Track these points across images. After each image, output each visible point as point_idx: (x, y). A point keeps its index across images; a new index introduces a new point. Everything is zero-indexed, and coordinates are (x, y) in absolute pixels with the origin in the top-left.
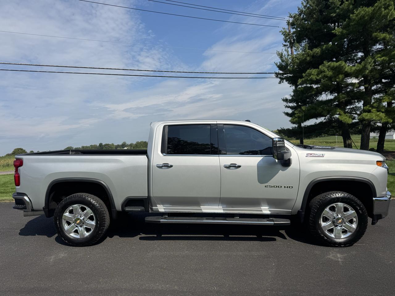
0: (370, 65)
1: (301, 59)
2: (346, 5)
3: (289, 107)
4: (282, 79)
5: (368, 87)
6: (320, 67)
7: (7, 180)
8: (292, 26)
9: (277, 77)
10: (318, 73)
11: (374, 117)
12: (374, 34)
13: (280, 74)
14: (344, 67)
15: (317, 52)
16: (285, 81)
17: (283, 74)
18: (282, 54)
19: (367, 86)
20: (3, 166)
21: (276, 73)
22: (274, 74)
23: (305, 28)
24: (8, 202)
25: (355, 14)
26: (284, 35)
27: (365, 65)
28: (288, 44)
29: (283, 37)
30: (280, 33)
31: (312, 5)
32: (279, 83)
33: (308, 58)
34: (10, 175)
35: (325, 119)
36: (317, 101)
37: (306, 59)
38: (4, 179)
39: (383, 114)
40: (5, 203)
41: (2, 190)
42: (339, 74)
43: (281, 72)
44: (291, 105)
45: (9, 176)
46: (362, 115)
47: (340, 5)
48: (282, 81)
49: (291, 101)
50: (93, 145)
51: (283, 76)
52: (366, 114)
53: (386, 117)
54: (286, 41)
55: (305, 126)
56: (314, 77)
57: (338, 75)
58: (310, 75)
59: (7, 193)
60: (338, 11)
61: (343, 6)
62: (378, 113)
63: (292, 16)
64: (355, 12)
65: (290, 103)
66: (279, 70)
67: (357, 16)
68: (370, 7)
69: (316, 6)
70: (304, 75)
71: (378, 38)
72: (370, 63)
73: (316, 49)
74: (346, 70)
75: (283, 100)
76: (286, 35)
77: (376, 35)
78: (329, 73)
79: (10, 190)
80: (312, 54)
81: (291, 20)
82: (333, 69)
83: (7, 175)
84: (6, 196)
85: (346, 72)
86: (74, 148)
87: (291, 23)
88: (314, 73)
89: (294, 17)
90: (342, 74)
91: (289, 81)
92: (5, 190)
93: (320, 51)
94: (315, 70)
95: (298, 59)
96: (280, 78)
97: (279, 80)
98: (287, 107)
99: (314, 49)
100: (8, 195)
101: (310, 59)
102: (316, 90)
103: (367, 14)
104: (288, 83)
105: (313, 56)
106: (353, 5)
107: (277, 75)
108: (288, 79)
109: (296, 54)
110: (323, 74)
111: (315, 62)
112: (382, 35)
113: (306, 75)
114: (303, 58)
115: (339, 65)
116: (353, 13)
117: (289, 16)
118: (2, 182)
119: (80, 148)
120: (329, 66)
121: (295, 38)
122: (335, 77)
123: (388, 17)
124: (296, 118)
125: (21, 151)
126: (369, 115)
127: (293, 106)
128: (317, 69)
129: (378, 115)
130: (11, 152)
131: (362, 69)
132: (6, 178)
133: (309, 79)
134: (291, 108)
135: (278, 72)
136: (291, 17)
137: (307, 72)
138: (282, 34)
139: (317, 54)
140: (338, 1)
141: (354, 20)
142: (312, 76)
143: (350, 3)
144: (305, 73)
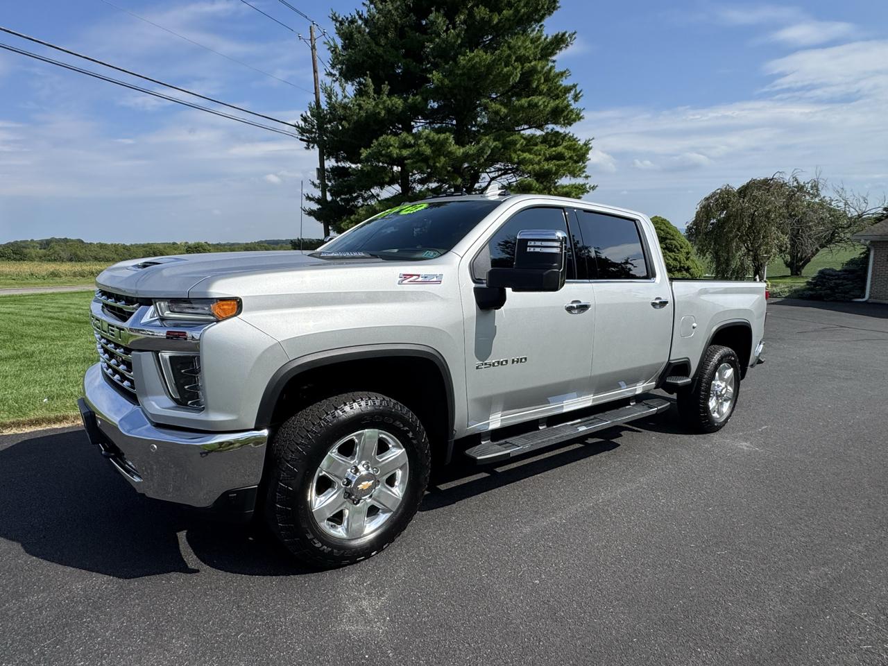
1: (369, 111)
2: (451, 35)
10: (401, 144)
14: (449, 144)
15: (397, 105)
18: (332, 90)
25: (468, 56)
26: (332, 52)
28: (337, 73)
30: (325, 45)
32: (306, 148)
33: (384, 113)
37: (379, 113)
42: (441, 155)
54: (333, 67)
56: (394, 152)
57: (438, 156)
58: (387, 147)
60: (437, 40)
61: (447, 34)
63: (336, 18)
67: (469, 60)
70: (374, 142)
73: (397, 99)
74: (450, 150)
80: (390, 106)
85: (450, 153)
88: (395, 143)
90: (444, 156)
93: (402, 104)
94: (395, 137)
99: (392, 97)
105: (389, 111)
110: (415, 149)
113: (379, 144)
114: (377, 111)
128: (398, 138)
133: (384, 152)
134: (318, 201)
137: (381, 139)
138: (329, 49)
139: (396, 108)
140: (442, 23)
141: (464, 66)
142: (391, 148)
143: (458, 35)
144: (377, 140)
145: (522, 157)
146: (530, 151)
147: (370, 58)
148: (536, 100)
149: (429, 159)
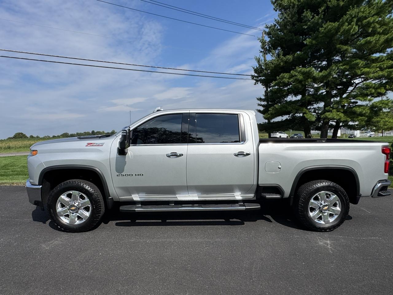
0: (334, 71)
1: (275, 64)
2: (316, 19)
3: (261, 105)
4: (257, 81)
5: (329, 91)
6: (291, 72)
7: (8, 162)
8: (269, 35)
9: (253, 79)
10: (290, 77)
11: (335, 116)
12: (338, 46)
13: (256, 77)
14: (313, 73)
15: (289, 59)
16: (259, 82)
17: (257, 77)
18: (259, 59)
19: (328, 89)
20: (5, 148)
21: (252, 76)
22: (251, 76)
23: (280, 37)
24: (8, 186)
25: (324, 27)
26: (261, 42)
27: (330, 72)
28: (264, 51)
29: (261, 44)
30: (258, 40)
31: (287, 17)
32: (254, 84)
33: (282, 64)
34: (11, 157)
35: (289, 116)
36: (286, 101)
37: (280, 64)
38: (5, 161)
39: (342, 114)
40: (5, 186)
41: (2, 172)
42: (309, 78)
43: (256, 75)
44: (263, 103)
45: (9, 158)
46: (325, 114)
47: (312, 19)
48: (257, 83)
49: (264, 100)
50: (86, 132)
51: (258, 78)
52: (329, 113)
53: (345, 117)
54: (262, 48)
55: (273, 122)
56: (286, 80)
57: (307, 79)
58: (283, 79)
59: (7, 176)
60: (309, 23)
61: (313, 19)
62: (338, 113)
64: (324, 26)
65: (263, 101)
66: (255, 73)
67: (325, 29)
68: (336, 22)
69: (290, 18)
70: (278, 78)
71: (341, 49)
72: (334, 70)
73: (289, 56)
74: (314, 75)
75: (258, 99)
76: (263, 42)
77: (340, 47)
78: (300, 77)
79: (11, 173)
80: (285, 60)
81: (267, 30)
82: (303, 73)
83: (8, 157)
84: (6, 179)
85: (314, 77)
86: (70, 134)
87: (268, 32)
88: (287, 76)
89: (270, 27)
90: (311, 78)
91: (263, 83)
92: (5, 172)
93: (292, 58)
94: (287, 74)
95: (273, 64)
96: (256, 80)
97: (255, 81)
98: (259, 105)
99: (287, 56)
100: (8, 178)
101: (283, 65)
102: (287, 91)
103: (334, 28)
104: (262, 85)
105: (286, 62)
106: (322, 19)
107: (253, 77)
108: (261, 81)
109: (271, 60)
110: (295, 78)
111: (287, 68)
112: (344, 47)
113: (280, 78)
114: (278, 63)
115: (308, 71)
116: (322, 27)
117: (265, 26)
118: (3, 165)
119: (75, 134)
120: (300, 71)
121: (270, 45)
122: (305, 81)
123: (351, 31)
124: (269, 114)
125: (21, 135)
126: (331, 115)
127: (264, 104)
128: (289, 74)
129: (338, 115)
130: (12, 136)
131: (327, 74)
132: (6, 161)
133: (282, 81)
134: (263, 106)
135: (253, 75)
136: (267, 27)
137: (280, 76)
138: (260, 42)
139: (289, 60)
140: (310, 15)
141: (323, 32)
142: (284, 79)
143: (320, 18)
144: (279, 76)
145: (363, 71)
146: (369, 67)
147: (278, 40)
148: (369, 39)
149: (302, 81)
